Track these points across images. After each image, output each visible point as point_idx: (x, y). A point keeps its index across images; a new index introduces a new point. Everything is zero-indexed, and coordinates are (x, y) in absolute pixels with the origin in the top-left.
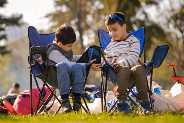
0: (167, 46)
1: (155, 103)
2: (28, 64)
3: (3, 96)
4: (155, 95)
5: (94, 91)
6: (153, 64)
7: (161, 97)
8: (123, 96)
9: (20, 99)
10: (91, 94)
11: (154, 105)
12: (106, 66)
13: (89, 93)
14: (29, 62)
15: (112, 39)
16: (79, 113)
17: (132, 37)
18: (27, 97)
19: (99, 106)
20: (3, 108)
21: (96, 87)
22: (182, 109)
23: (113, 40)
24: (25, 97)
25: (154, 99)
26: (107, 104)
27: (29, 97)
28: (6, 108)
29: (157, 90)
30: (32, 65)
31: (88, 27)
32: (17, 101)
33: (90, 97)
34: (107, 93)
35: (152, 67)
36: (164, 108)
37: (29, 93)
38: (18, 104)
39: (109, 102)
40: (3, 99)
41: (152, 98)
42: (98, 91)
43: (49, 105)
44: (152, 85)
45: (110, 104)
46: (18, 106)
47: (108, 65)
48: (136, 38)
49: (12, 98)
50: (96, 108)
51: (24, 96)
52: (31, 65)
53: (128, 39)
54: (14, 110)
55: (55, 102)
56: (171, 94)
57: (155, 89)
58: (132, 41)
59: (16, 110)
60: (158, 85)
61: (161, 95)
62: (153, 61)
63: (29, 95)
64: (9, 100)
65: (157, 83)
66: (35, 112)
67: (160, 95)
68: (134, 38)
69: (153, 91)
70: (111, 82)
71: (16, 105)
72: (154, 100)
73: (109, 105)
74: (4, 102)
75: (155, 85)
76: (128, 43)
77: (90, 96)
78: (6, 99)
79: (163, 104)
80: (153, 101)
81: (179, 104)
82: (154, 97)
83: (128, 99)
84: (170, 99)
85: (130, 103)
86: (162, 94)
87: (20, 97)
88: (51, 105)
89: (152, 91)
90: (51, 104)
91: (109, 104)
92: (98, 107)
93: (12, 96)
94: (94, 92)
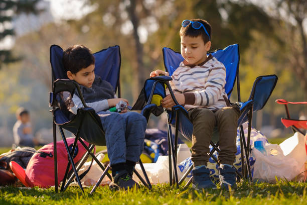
0: (274, 75)
1: (256, 166)
2: (50, 106)
3: (10, 152)
4: (256, 152)
5: (157, 139)
6: (252, 105)
7: (266, 155)
8: (203, 158)
9: (37, 160)
10: (152, 145)
11: (253, 169)
12: (176, 109)
13: (148, 142)
14: (50, 103)
15: (182, 63)
16: (132, 191)
17: (213, 60)
18: (47, 157)
19: (165, 168)
20: (10, 173)
21: (160, 132)
22: (299, 175)
23: (183, 65)
24: (45, 157)
25: (254, 159)
26: (179, 166)
27: (52, 157)
28: (14, 174)
29: (258, 144)
30: (56, 108)
31: (147, 13)
32: (32, 162)
33: (150, 149)
34: (178, 147)
35: (251, 109)
36: (270, 174)
37: (52, 151)
38: (33, 168)
39: (181, 163)
40: (9, 156)
41: (252, 158)
42: (164, 140)
43: (84, 169)
44: (252, 135)
45: (183, 167)
46: (34, 171)
47: (179, 107)
48: (219, 62)
49: (23, 155)
50: (160, 172)
51: (43, 155)
52: (54, 108)
53: (207, 63)
54: (27, 177)
55: (93, 164)
56: (280, 151)
57: (255, 143)
58: (213, 66)
59: (30, 178)
60: (261, 135)
61: (265, 151)
62: (251, 100)
63: (51, 153)
64: (18, 158)
65: (259, 131)
66: (61, 183)
67: (265, 153)
68: (217, 63)
69: (253, 146)
70: (183, 135)
71: (30, 170)
72: (255, 161)
73: (182, 169)
74: (11, 164)
75: (255, 135)
76: (207, 69)
77: (150, 147)
78: (13, 156)
79: (269, 167)
80: (253, 162)
81: (295, 167)
82: (254, 156)
83: (212, 159)
84: (281, 159)
85: (215, 166)
86: (267, 150)
87: (36, 157)
88: (87, 169)
89: (251, 146)
90: (87, 166)
91: (181, 167)
92: (163, 170)
93: (23, 152)
94: (157, 141)
